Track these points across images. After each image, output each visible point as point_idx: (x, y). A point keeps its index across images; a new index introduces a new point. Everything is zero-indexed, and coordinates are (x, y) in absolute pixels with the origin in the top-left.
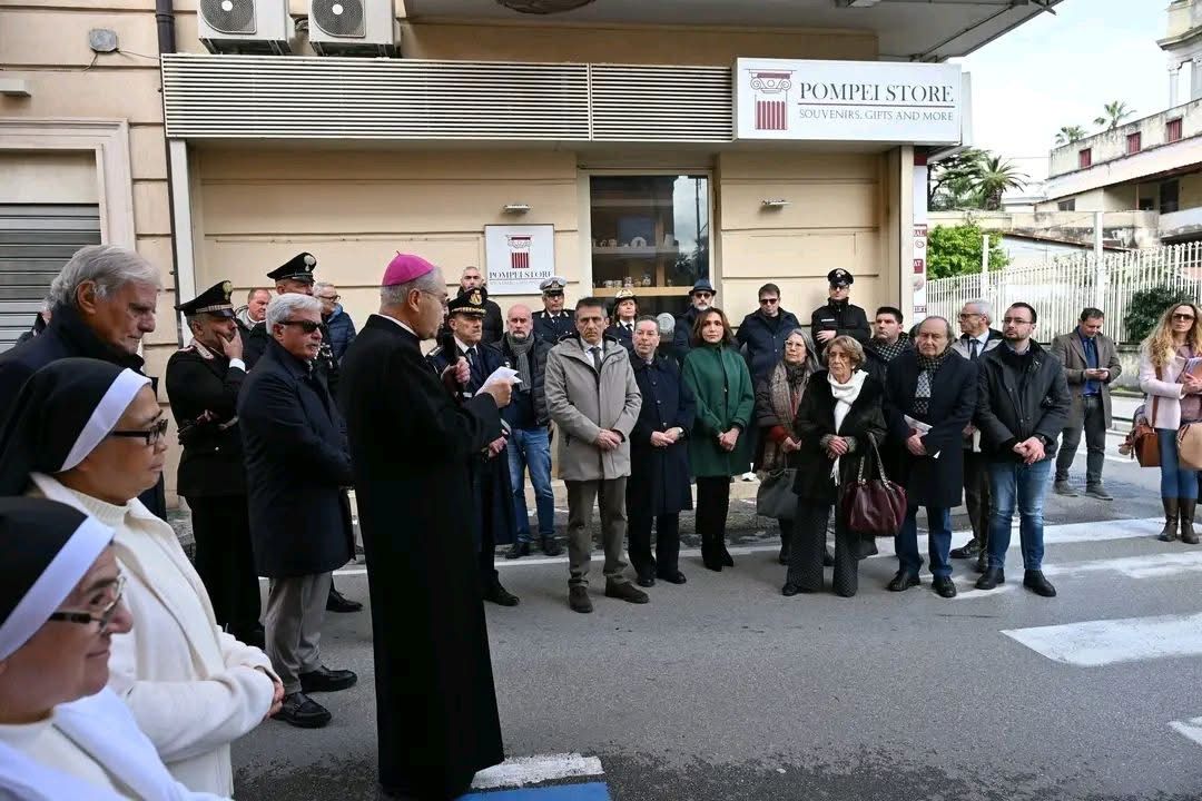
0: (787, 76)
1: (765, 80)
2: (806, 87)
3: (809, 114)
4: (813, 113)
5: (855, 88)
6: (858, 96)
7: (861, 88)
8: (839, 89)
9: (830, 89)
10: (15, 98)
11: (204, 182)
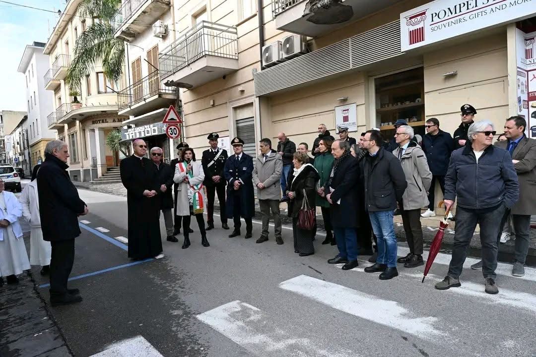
0: (424, 13)
1: (413, 20)
2: (434, 15)
3: (436, 28)
4: (438, 28)
5: (462, 5)
6: (464, 9)
7: (466, 3)
8: (452, 10)
9: (447, 11)
10: (242, 91)
11: (272, 106)
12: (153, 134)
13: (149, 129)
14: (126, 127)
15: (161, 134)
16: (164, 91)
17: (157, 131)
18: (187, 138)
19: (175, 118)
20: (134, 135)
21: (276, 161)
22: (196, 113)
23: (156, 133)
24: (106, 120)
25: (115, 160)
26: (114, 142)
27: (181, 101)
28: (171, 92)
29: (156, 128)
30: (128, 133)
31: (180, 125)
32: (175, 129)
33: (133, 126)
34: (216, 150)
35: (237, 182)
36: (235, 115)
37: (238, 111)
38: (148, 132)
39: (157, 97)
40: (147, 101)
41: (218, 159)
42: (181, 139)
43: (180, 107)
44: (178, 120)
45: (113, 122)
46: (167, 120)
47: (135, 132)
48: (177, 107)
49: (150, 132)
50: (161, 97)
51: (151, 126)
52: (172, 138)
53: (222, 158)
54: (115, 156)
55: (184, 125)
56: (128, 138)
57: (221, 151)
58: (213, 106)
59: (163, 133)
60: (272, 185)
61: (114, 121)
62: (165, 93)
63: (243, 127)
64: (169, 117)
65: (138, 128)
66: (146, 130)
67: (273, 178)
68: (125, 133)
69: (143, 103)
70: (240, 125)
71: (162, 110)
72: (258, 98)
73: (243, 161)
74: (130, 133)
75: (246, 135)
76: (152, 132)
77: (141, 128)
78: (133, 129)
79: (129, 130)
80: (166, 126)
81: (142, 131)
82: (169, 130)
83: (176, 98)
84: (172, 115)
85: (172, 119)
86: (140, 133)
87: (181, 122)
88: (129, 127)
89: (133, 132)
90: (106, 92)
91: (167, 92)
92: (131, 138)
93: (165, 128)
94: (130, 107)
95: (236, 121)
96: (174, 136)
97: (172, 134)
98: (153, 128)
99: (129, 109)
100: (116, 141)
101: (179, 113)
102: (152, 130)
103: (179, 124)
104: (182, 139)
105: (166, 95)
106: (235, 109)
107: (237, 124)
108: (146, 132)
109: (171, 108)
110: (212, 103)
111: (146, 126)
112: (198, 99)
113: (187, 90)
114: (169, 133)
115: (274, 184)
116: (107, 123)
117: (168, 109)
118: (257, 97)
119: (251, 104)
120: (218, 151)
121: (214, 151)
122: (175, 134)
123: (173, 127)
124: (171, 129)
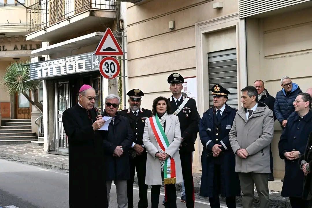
10: (219, 9)
11: (265, 33)
12: (79, 71)
13: (73, 63)
14: (36, 60)
15: (90, 70)
16: (98, 7)
17: (84, 66)
18: (130, 78)
19: (114, 47)
20: (48, 71)
21: (265, 118)
22: (147, 40)
23: (83, 70)
24: (4, 47)
25: (13, 109)
26: (15, 80)
27: (122, 21)
28: (108, 7)
29: (83, 62)
30: (40, 68)
31: (120, 58)
32: (112, 63)
33: (47, 57)
34: (179, 100)
35: (216, 146)
36: (207, 45)
37: (212, 39)
38: (71, 68)
39: (87, 15)
40: (72, 21)
41: (181, 112)
42: (120, 79)
43: (121, 30)
44: (117, 51)
45: (14, 50)
46: (101, 51)
47: (51, 66)
48: (116, 31)
49: (74, 68)
50: (94, 16)
51: (77, 58)
52: (107, 77)
53: (188, 110)
54: (13, 103)
55: (126, 58)
56: (39, 76)
57: (186, 101)
58: (173, 30)
59: (94, 69)
60: (259, 152)
61: (16, 48)
62: (101, 10)
63: (218, 63)
64: (104, 47)
65: (56, 62)
66: (68, 64)
67: (261, 142)
68: (36, 69)
69: (66, 23)
70: (214, 60)
71: (93, 34)
72: (243, 21)
73: (226, 117)
74: (44, 68)
75: (222, 75)
76: (77, 67)
77: (60, 61)
78: (48, 63)
79: (42, 64)
80: (99, 59)
81: (61, 65)
82: (103, 66)
83: (115, 17)
84: (109, 43)
85: (109, 49)
86: (58, 68)
87: (121, 53)
88: (42, 59)
89: (49, 67)
90: (5, 5)
91: (103, 7)
92: (44, 76)
93: (97, 62)
94: (45, 29)
95: (209, 53)
96: (110, 74)
97: (107, 72)
98: (78, 62)
99: (43, 32)
100: (19, 79)
101: (119, 40)
102: (77, 65)
103: (117, 57)
104: (122, 78)
105: (100, 13)
106: (208, 35)
107: (209, 58)
108: (67, 67)
109: (109, 32)
110: (171, 26)
111: (67, 59)
112: (149, 19)
113: (133, 4)
114: (104, 70)
115: (262, 150)
116: (4, 52)
117: (103, 34)
118: (241, 19)
119: (232, 29)
120: (182, 101)
121: (176, 100)
122: (113, 72)
123: (109, 61)
124: (107, 63)
